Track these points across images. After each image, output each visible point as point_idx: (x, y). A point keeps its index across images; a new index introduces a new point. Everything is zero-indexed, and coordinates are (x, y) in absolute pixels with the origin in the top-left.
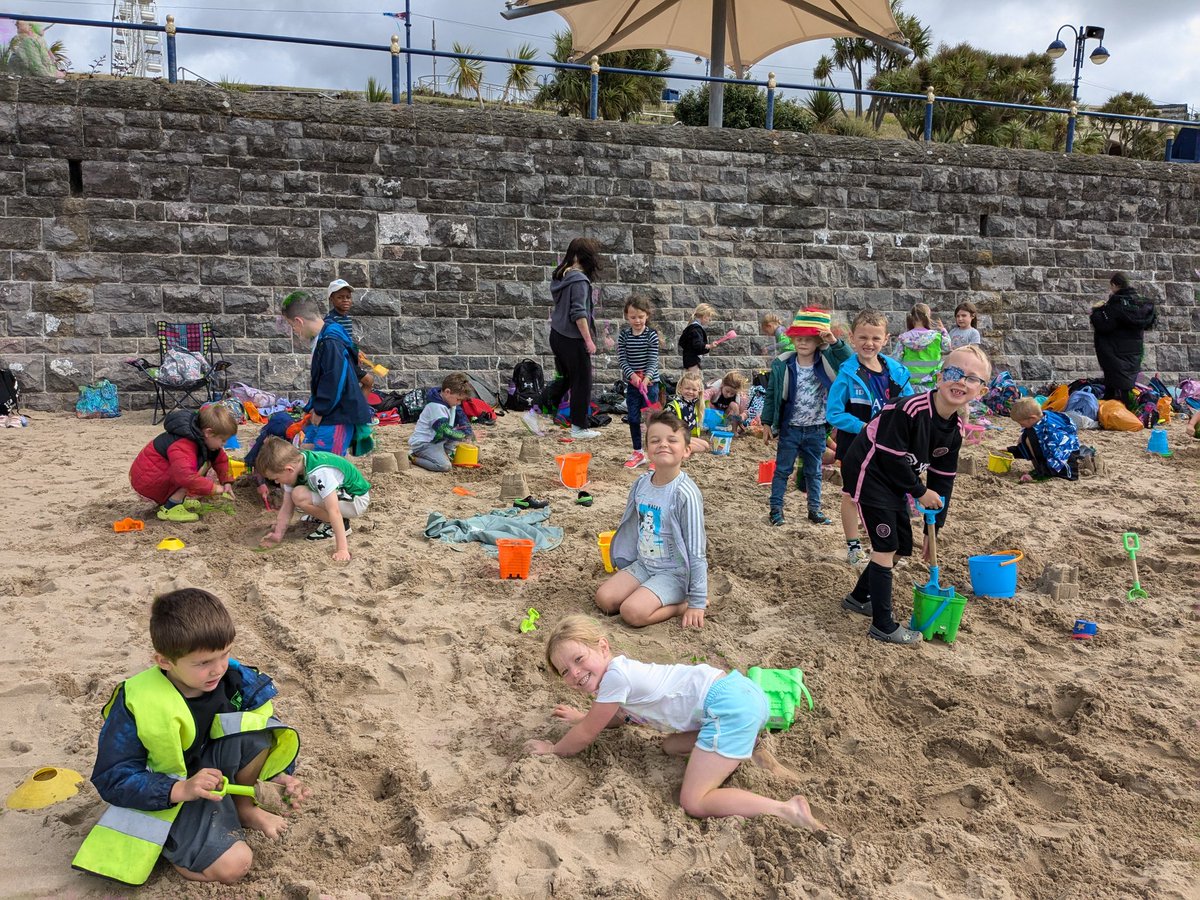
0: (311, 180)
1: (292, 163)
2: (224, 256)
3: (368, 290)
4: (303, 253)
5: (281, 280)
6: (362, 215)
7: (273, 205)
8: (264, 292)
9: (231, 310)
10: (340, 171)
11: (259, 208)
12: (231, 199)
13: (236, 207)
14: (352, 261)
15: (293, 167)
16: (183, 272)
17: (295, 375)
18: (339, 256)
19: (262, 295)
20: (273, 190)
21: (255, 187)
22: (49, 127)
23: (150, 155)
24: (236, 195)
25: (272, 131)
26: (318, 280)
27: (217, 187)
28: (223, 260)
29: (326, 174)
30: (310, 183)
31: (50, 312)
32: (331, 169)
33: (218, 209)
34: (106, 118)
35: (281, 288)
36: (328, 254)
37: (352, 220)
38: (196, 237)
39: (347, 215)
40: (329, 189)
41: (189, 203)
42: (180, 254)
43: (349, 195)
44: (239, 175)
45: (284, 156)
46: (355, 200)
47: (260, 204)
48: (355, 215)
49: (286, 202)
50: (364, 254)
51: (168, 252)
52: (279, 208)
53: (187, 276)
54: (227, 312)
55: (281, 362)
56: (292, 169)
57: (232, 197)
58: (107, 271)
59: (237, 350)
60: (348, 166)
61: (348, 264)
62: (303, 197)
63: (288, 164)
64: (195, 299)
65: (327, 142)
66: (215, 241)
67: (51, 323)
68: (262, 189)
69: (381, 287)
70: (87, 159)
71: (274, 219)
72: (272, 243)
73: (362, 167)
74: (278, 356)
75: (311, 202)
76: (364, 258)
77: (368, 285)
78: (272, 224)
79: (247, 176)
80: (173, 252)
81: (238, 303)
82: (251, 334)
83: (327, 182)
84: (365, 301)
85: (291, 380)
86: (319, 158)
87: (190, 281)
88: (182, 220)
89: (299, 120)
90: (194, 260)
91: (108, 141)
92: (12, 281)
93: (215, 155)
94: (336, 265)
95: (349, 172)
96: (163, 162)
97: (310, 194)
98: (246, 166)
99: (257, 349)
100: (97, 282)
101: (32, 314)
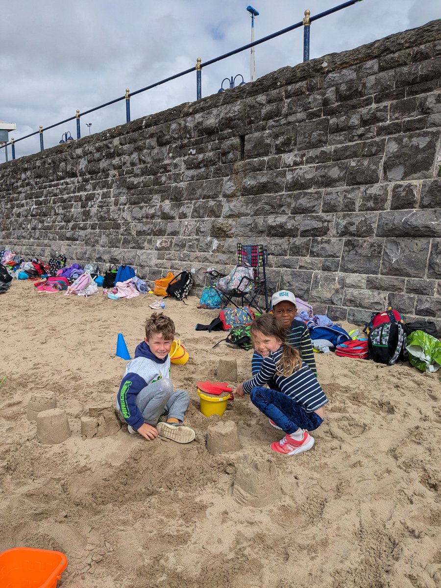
0: (380, 111)
1: (367, 99)
2: (309, 191)
3: (414, 210)
4: (362, 180)
5: (341, 207)
6: (426, 134)
7: (350, 141)
8: (328, 218)
9: (304, 234)
10: (409, 95)
11: (339, 146)
12: (320, 143)
13: (323, 149)
14: (404, 183)
15: (368, 102)
16: (281, 206)
17: (333, 292)
18: (396, 179)
19: (326, 221)
20: (351, 128)
21: (338, 129)
22: (230, 117)
23: (277, 121)
24: (324, 138)
25: (354, 76)
26: (371, 204)
27: (310, 135)
28: (306, 194)
29: (395, 102)
30: (379, 114)
31: (216, 237)
32: (399, 96)
33: (312, 153)
34: (256, 102)
35: (341, 214)
36: (386, 178)
37: (415, 141)
38: (293, 177)
39: (410, 137)
40: (397, 115)
41: (296, 152)
42: (284, 193)
43: (415, 116)
44: (328, 120)
45: (361, 94)
46: (420, 120)
47: (341, 142)
48: (419, 135)
49: (360, 136)
50: (418, 175)
51: (277, 192)
52: (354, 143)
53: (282, 209)
54: (301, 236)
55: (326, 279)
56: (367, 105)
57: (320, 141)
58: (244, 210)
59: (301, 267)
60: (416, 88)
61: (401, 186)
62: (374, 128)
63: (364, 101)
64: (281, 226)
65: (398, 70)
66: (304, 179)
67: (216, 243)
68: (342, 130)
69: (429, 206)
70: (247, 134)
71: (348, 153)
72: (342, 175)
73: (429, 84)
74: (326, 273)
75: (381, 131)
76: (419, 178)
77: (417, 205)
78: (346, 158)
79: (333, 121)
80: (279, 191)
81: (308, 228)
82: (312, 254)
83: (395, 108)
84: (406, 222)
85: (328, 295)
86: (390, 87)
87: (284, 212)
88: (289, 166)
89: (376, 57)
90: (290, 196)
91: (256, 118)
92: (206, 219)
93: (315, 109)
94: (390, 189)
95: (417, 93)
96: (284, 124)
97: (380, 124)
98: (333, 113)
99: (313, 266)
100: (239, 217)
101: (209, 238)
